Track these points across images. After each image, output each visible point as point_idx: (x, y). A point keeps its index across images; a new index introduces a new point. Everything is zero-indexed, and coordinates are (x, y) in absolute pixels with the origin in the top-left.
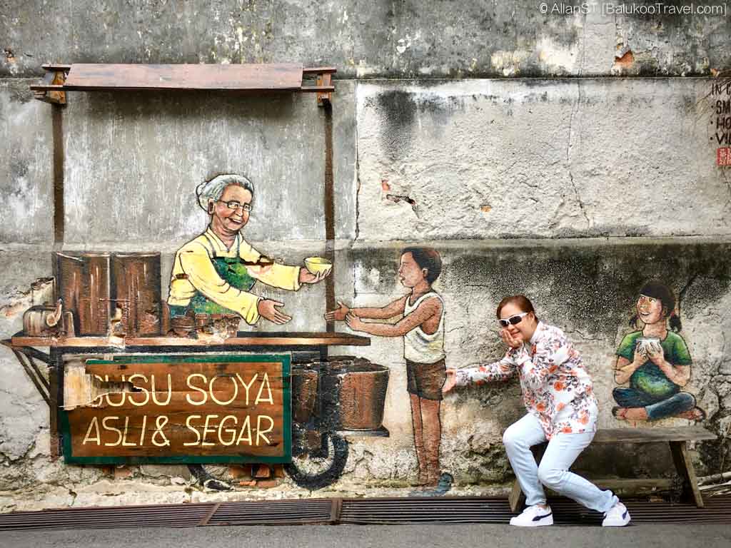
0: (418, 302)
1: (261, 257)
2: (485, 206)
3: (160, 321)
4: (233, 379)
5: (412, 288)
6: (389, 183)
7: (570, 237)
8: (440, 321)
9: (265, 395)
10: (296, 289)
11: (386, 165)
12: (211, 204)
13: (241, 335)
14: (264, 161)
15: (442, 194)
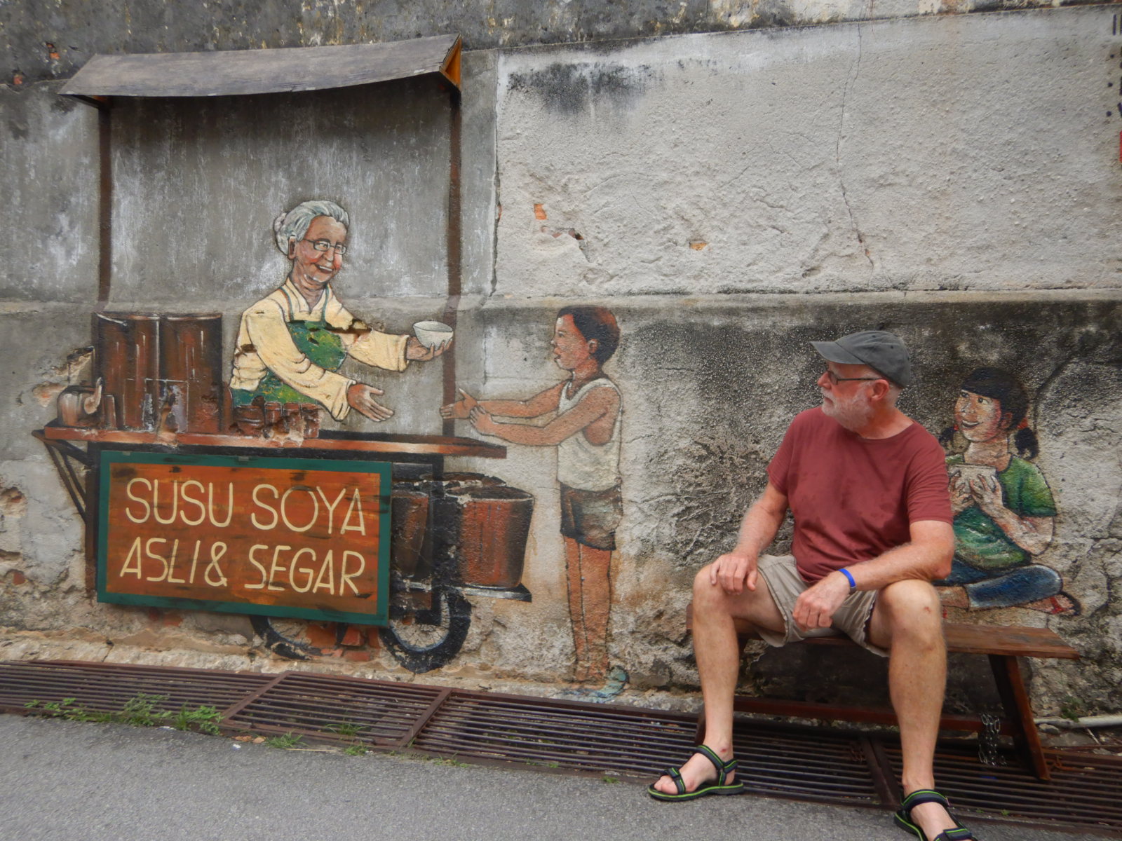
0: (580, 393)
1: (354, 321)
2: (696, 242)
3: (220, 411)
4: (311, 493)
5: (571, 370)
6: (545, 207)
7: (837, 292)
8: (614, 424)
9: (354, 521)
10: (401, 369)
11: (540, 179)
12: (292, 245)
13: (325, 434)
14: (364, 181)
15: (625, 222)
